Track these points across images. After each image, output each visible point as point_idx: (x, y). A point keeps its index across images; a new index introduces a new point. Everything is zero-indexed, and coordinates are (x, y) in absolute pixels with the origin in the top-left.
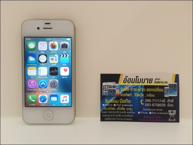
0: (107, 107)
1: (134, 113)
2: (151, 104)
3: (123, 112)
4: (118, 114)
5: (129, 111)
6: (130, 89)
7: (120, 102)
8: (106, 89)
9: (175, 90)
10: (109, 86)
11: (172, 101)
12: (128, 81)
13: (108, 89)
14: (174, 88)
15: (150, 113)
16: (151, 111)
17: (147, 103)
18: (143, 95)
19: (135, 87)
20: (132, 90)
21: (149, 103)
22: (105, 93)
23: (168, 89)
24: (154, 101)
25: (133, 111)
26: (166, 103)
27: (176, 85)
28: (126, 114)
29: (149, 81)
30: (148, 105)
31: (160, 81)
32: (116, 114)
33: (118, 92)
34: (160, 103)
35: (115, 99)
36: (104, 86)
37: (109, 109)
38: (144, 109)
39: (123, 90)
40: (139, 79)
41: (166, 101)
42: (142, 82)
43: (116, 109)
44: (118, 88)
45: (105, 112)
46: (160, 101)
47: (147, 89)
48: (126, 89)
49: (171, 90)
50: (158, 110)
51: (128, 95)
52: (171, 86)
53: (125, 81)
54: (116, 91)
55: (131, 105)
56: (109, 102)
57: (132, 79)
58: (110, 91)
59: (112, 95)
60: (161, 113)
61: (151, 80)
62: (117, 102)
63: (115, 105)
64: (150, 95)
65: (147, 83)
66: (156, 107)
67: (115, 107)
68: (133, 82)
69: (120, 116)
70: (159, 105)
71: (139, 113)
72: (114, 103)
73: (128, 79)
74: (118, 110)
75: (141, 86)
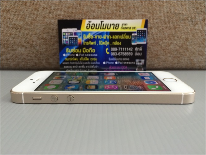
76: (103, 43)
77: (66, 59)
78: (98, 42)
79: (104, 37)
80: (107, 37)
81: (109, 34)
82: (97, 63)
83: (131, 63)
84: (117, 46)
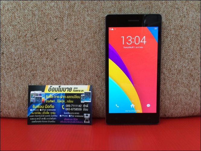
0: (34, 112)
1: (57, 116)
2: (71, 109)
3: (47, 116)
4: (43, 117)
5: (53, 115)
6: (54, 96)
7: (45, 107)
8: (34, 97)
9: (89, 97)
10: (36, 94)
11: (87, 106)
12: (52, 90)
13: (35, 96)
14: (89, 95)
15: (69, 116)
16: (70, 115)
17: (67, 107)
18: (64, 101)
19: (57, 95)
20: (55, 97)
21: (69, 107)
22: (33, 100)
23: (84, 96)
24: (73, 106)
25: (56, 115)
26: (82, 108)
27: (90, 93)
28: (50, 117)
29: (69, 89)
30: (67, 109)
31: (78, 89)
32: (41, 117)
33: (43, 99)
34: (77, 107)
35: (41, 105)
36: (31, 94)
37: (36, 113)
38: (65, 113)
39: (48, 97)
40: (61, 88)
41: (82, 106)
42: (64, 91)
43: (42, 113)
44: (44, 96)
45: (33, 116)
46: (77, 106)
47: (68, 96)
48: (50, 96)
49: (86, 97)
50: (75, 113)
51: (52, 101)
52: (86, 94)
53: (50, 90)
54: (42, 98)
55: (54, 110)
56: (36, 108)
57: (56, 88)
58: (37, 99)
59: (38, 101)
60: (78, 116)
61: (71, 89)
62: (43, 107)
63: (41, 110)
64: (70, 101)
65: (68, 91)
66: (74, 111)
67: (41, 112)
68: (56, 90)
69: (45, 119)
70: (76, 109)
71: (60, 116)
72: (40, 109)
73: (53, 88)
74: (44, 114)
75: (63, 94)
76: (60, 101)
77: (32, 113)
78: (56, 101)
79: (61, 97)
80: (63, 97)
81: (64, 94)
82: (55, 116)
83: (80, 116)
84: (70, 104)
